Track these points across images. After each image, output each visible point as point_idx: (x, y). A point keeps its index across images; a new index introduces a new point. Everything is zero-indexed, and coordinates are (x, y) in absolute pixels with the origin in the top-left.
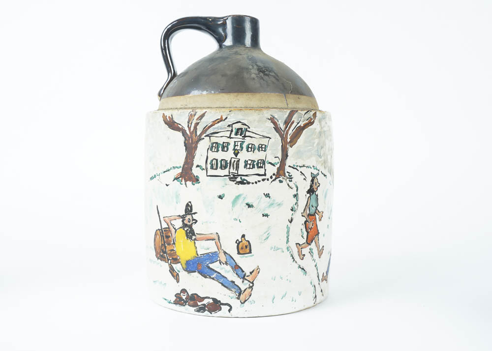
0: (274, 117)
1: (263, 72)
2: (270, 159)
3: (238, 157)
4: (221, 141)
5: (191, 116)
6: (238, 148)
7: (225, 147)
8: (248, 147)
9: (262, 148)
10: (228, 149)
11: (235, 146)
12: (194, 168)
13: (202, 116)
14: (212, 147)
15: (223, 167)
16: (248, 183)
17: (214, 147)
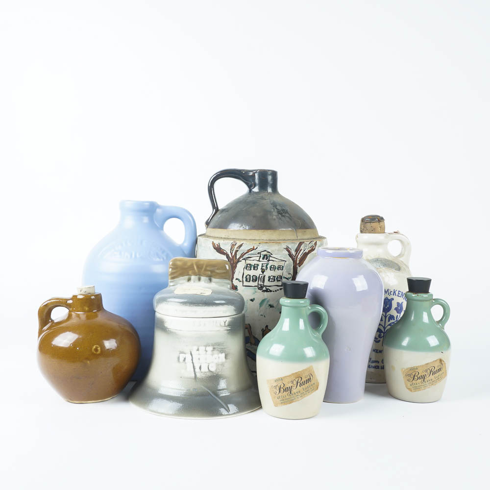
0: (288, 247)
1: (281, 214)
2: (286, 275)
3: (264, 274)
4: (253, 263)
5: (233, 245)
6: (264, 268)
7: (255, 267)
8: (271, 268)
9: (280, 268)
10: (257, 269)
11: (262, 266)
12: (234, 280)
13: (241, 246)
14: (247, 267)
15: (255, 280)
16: (271, 291)
17: (248, 267)
